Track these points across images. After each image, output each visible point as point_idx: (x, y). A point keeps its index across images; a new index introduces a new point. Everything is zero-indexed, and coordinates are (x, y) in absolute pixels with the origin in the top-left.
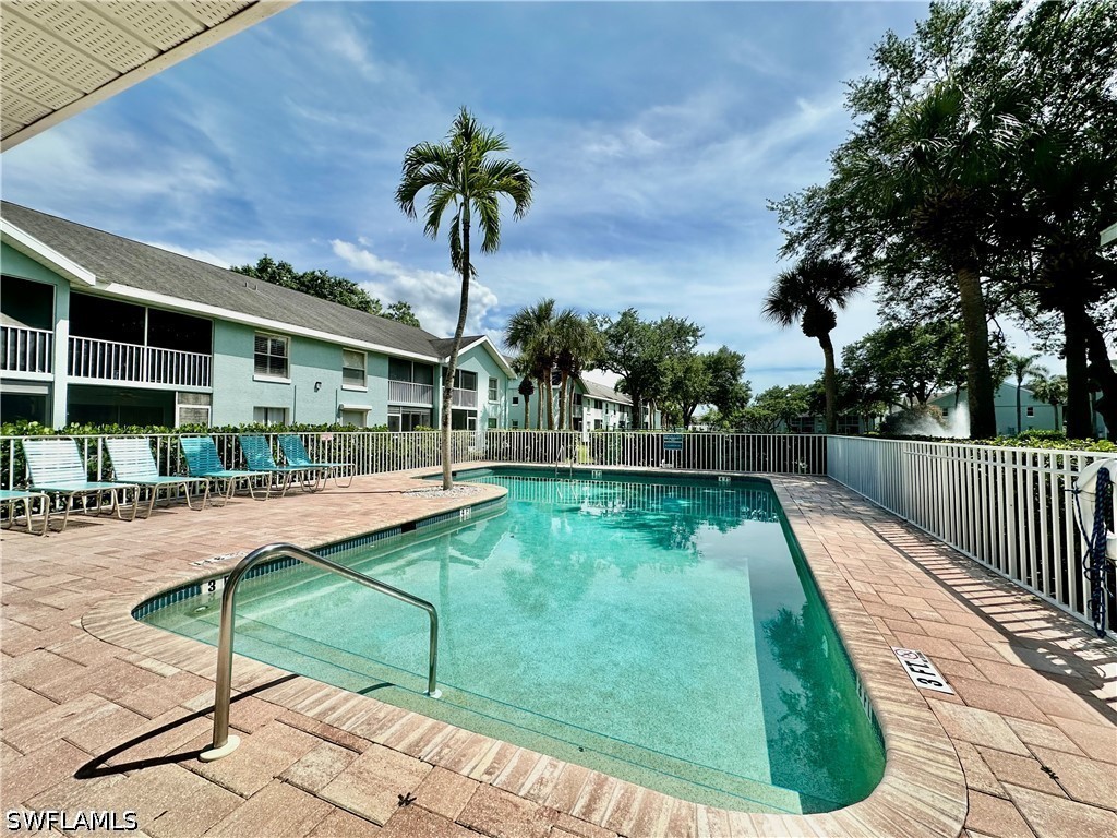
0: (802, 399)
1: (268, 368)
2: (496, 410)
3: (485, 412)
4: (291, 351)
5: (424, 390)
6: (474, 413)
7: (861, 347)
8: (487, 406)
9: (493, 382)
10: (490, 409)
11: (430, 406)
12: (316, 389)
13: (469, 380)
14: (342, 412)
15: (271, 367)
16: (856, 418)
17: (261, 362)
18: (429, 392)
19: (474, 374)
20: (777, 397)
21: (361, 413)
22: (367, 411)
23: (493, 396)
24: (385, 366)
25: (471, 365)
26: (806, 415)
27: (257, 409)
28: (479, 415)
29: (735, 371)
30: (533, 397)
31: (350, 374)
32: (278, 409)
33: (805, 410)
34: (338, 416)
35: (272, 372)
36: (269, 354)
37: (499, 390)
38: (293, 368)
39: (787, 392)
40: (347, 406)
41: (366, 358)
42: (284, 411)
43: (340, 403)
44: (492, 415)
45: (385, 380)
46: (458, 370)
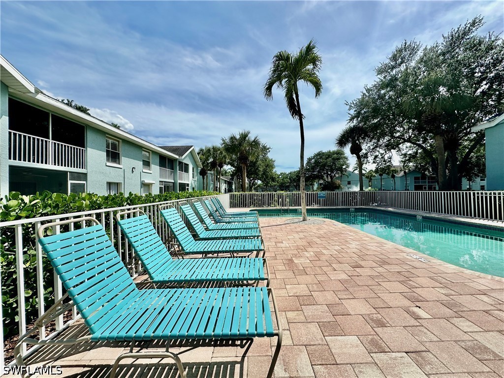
0: (287, 178)
1: (110, 159)
2: (195, 184)
3: (192, 184)
4: (121, 149)
5: (171, 173)
6: (188, 185)
8: (192, 181)
9: (193, 169)
11: (173, 181)
12: (133, 172)
13: (187, 168)
14: (143, 184)
15: (112, 158)
17: (108, 155)
18: (173, 174)
19: (188, 165)
22: (152, 184)
23: (194, 177)
24: (158, 160)
25: (187, 161)
27: (107, 183)
28: (190, 185)
31: (145, 163)
34: (141, 186)
35: (112, 161)
36: (110, 149)
37: (195, 173)
38: (123, 159)
40: (145, 181)
41: (151, 155)
42: (117, 184)
43: (142, 180)
44: (194, 186)
45: (158, 168)
46: (183, 163)
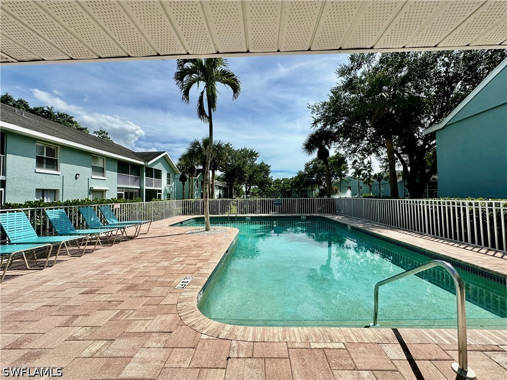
0: (288, 183)
1: (45, 165)
2: (170, 190)
3: (165, 190)
4: (60, 155)
5: (136, 179)
6: (160, 191)
7: (311, 164)
8: (166, 187)
9: (168, 175)
10: (167, 189)
11: (139, 188)
12: (76, 178)
13: (158, 174)
14: (92, 191)
15: (47, 164)
16: (307, 191)
17: (40, 162)
18: (138, 180)
19: (160, 171)
20: (278, 183)
21: (102, 192)
22: (106, 190)
23: (169, 183)
24: (116, 166)
25: (159, 166)
26: (289, 190)
27: (37, 190)
28: (163, 192)
29: (267, 172)
30: (187, 183)
31: (96, 170)
32: (51, 190)
33: (289, 188)
34: (89, 194)
35: (47, 168)
36: (45, 156)
37: (171, 179)
38: (62, 166)
39: (282, 181)
40: (95, 188)
41: (105, 161)
42: (55, 192)
43: (90, 186)
44: (169, 192)
45: (115, 174)
46: (153, 169)
